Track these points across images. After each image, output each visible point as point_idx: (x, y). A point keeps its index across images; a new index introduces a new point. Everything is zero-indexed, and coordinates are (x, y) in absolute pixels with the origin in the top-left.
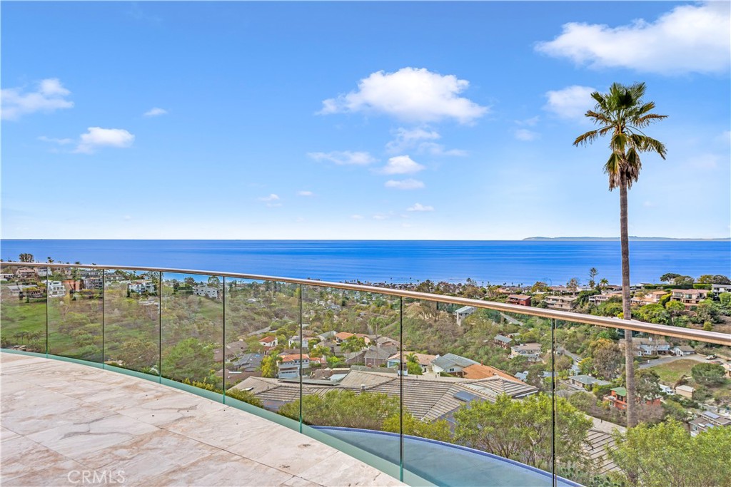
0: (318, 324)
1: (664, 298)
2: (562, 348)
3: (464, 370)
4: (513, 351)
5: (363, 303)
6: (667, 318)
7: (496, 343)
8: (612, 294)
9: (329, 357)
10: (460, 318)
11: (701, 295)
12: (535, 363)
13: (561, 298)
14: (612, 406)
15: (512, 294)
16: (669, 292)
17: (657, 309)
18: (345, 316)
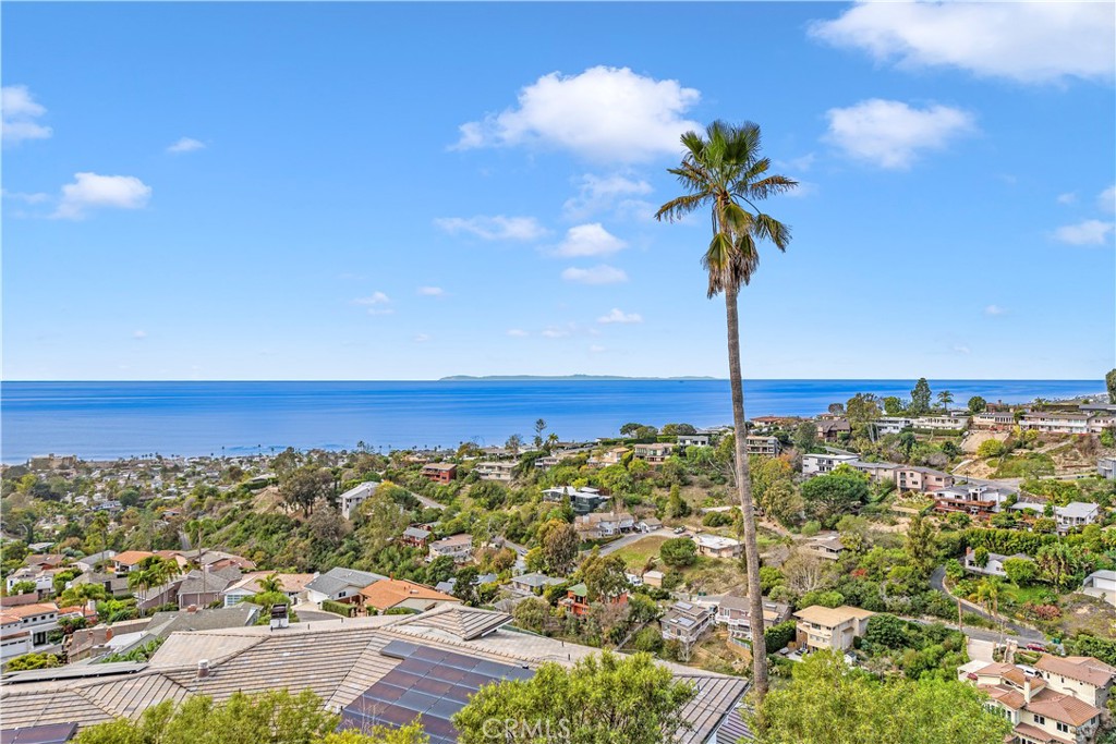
0: (76, 540)
1: (626, 456)
2: (501, 538)
3: (363, 592)
4: (432, 550)
5: (170, 494)
6: (630, 483)
7: (406, 541)
8: (563, 455)
9: (101, 603)
10: (348, 506)
11: (666, 449)
12: (463, 564)
13: (499, 464)
14: (569, 614)
15: (429, 462)
16: (631, 448)
17: (618, 472)
18: (131, 520)
